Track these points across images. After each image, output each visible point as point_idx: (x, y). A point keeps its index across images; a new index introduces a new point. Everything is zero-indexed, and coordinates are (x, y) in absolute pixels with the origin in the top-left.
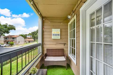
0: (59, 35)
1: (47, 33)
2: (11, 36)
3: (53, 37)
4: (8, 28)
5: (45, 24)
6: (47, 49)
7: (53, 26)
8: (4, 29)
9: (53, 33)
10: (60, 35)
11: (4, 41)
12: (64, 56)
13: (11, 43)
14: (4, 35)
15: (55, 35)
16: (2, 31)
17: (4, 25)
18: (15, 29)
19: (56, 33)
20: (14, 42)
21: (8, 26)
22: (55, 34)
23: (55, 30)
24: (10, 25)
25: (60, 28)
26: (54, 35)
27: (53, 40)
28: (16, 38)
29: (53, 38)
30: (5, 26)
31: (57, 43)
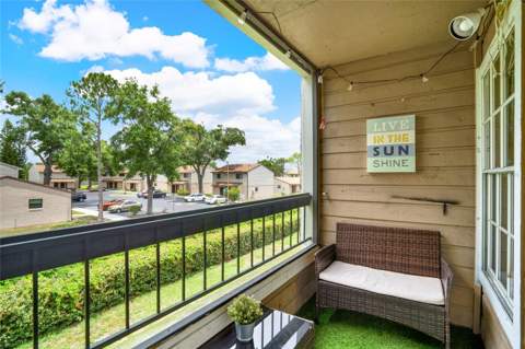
0: (407, 153)
1: (342, 145)
2: (233, 166)
3: (371, 165)
4: (224, 140)
5: (331, 101)
6: (338, 225)
7: (373, 104)
8: (213, 146)
9: (370, 142)
10: (412, 150)
11: (215, 186)
12: (438, 273)
13: (232, 191)
14: (214, 166)
15: (381, 150)
16: (208, 153)
17: (214, 132)
18: (243, 142)
19: (386, 142)
20: (240, 187)
21: (224, 133)
22: (385, 148)
23: (384, 124)
24: (228, 129)
25: (411, 113)
26: (377, 154)
27: (371, 180)
28: (246, 173)
29: (371, 168)
30: (217, 134)
31: (394, 197)
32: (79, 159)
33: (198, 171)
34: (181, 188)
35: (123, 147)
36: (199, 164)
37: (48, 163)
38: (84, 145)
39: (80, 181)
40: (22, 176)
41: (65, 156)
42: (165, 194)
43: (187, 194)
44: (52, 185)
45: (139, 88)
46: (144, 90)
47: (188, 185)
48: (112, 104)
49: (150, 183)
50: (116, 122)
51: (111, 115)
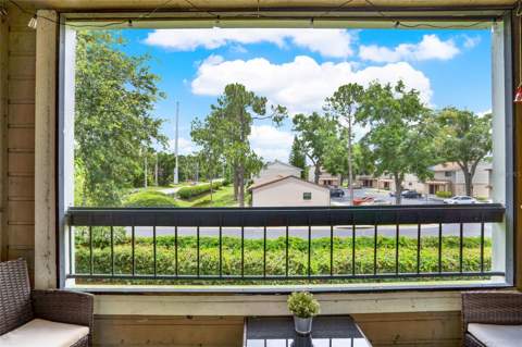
32: (337, 161)
33: (464, 169)
34: (441, 188)
35: (372, 148)
36: (466, 160)
37: (317, 166)
38: (340, 148)
39: (342, 180)
40: (304, 177)
41: (327, 159)
42: (420, 195)
43: (450, 197)
44: (321, 183)
45: (383, 87)
46: (388, 88)
47: (451, 186)
48: (360, 109)
49: (398, 182)
50: (364, 125)
51: (360, 118)
